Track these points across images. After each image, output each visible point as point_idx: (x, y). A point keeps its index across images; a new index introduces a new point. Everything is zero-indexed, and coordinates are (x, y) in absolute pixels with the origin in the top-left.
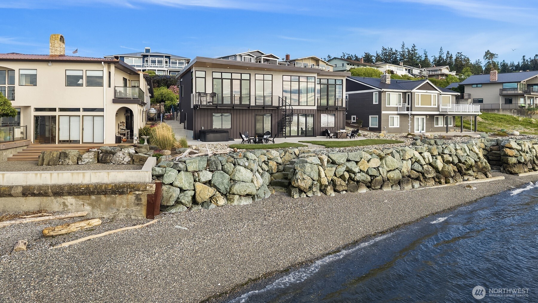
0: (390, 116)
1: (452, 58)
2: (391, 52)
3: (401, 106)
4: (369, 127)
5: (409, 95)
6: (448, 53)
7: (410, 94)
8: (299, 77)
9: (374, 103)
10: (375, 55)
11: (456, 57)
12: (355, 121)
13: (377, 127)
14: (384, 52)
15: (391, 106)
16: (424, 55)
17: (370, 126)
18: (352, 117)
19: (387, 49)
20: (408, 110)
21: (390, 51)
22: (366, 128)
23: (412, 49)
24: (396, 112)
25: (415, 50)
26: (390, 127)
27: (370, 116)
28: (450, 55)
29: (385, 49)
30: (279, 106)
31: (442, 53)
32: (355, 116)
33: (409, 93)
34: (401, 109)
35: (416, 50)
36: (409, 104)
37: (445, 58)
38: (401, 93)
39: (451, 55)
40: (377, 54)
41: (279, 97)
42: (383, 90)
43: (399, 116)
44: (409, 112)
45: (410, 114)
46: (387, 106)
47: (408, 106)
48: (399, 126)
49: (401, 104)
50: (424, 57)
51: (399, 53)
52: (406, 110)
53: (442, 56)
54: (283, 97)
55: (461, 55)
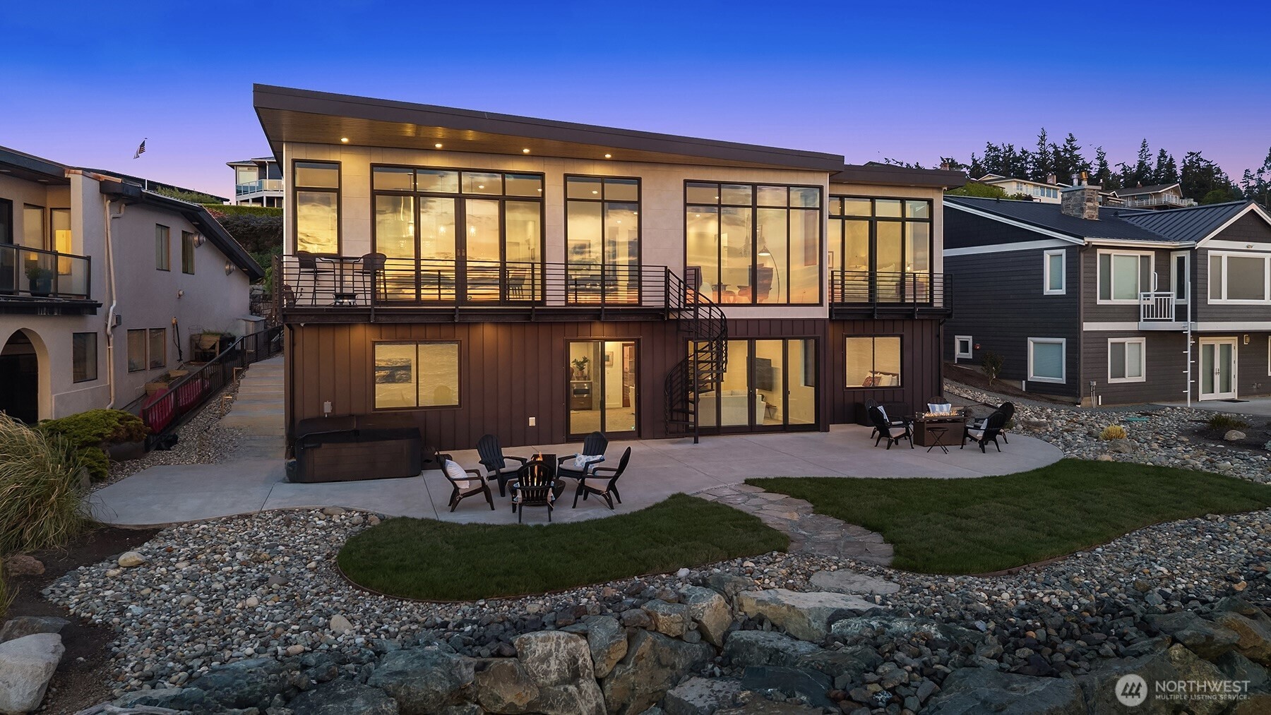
0: (1110, 340)
1: (1175, 166)
2: (1010, 155)
3: (1152, 302)
4: (1026, 379)
5: (1181, 261)
6: (1163, 153)
7: (1187, 255)
8: (755, 187)
9: (1047, 290)
10: (970, 164)
11: (1183, 164)
12: (969, 355)
13: (1062, 380)
14: (992, 154)
15: (1113, 301)
16: (1098, 162)
17: (1031, 376)
18: (958, 340)
19: (1000, 147)
20: (1181, 314)
21: (1007, 152)
22: (1015, 384)
23: (1065, 146)
24: (1132, 326)
25: (1074, 149)
26: (1110, 381)
27: (1031, 342)
28: (1168, 159)
29: (996, 149)
30: (667, 309)
31: (1147, 154)
32: (969, 339)
33: (1181, 254)
34: (1156, 312)
35: (1076, 149)
36: (1181, 294)
37: (1154, 167)
38: (1152, 254)
39: (1171, 159)
40: (974, 160)
41: (667, 272)
42: (1087, 239)
43: (1143, 340)
44: (1188, 326)
45: (1189, 332)
46: (1099, 302)
47: (1181, 302)
48: (1143, 379)
49: (1152, 292)
50: (1099, 167)
51: (1030, 156)
52: (1174, 318)
53: (1148, 162)
54: (685, 272)
55: (1197, 160)
